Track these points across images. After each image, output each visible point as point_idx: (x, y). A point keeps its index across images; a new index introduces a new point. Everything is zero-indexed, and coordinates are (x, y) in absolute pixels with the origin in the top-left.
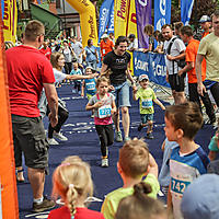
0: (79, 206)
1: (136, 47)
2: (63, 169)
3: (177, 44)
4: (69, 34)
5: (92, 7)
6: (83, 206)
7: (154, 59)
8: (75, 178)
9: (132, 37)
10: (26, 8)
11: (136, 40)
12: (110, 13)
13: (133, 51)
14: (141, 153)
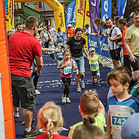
0: (54, 133)
1: (90, 32)
2: (44, 109)
3: (116, 31)
4: (47, 24)
5: (62, 7)
6: (57, 133)
7: (101, 40)
8: (52, 116)
9: (87, 26)
10: (20, 8)
11: (90, 28)
12: (73, 11)
13: (88, 34)
14: (94, 100)
